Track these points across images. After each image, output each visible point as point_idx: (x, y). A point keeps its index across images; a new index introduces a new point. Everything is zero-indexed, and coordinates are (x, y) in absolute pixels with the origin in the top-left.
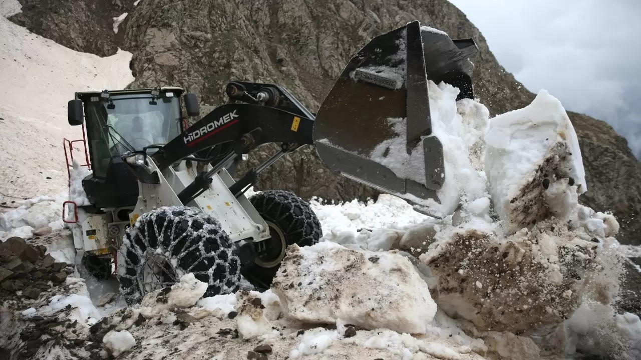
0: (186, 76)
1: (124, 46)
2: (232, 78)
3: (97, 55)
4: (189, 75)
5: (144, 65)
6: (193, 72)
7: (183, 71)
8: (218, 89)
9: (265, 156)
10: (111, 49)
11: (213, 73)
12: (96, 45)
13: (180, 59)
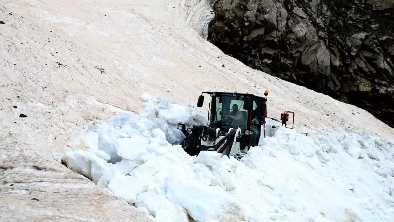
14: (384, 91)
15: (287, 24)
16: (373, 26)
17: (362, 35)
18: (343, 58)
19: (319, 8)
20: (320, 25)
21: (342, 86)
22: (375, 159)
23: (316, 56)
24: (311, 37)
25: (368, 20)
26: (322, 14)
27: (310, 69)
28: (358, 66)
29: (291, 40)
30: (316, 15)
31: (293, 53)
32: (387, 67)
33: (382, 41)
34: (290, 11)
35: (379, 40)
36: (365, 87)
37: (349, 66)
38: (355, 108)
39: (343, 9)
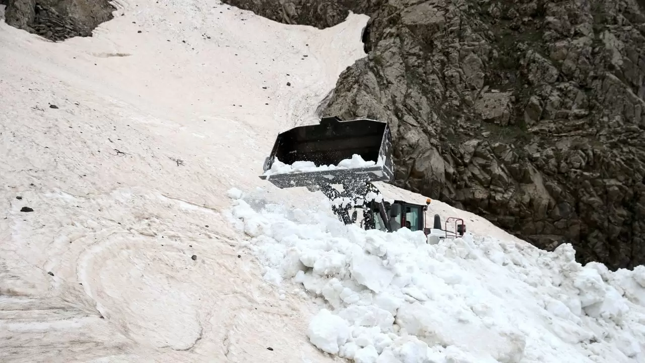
0: (457, 40)
1: (358, 8)
2: (547, 33)
3: (315, 26)
4: (461, 38)
5: (385, 30)
6: (469, 31)
7: (452, 32)
8: (518, 60)
9: (616, 189)
10: (338, 14)
11: (509, 31)
12: (315, 11)
13: (447, 11)
14: (501, 197)
15: (398, 131)
16: (484, 134)
17: (475, 142)
18: (457, 165)
19: (430, 116)
20: (431, 133)
21: (457, 194)
22: (520, 265)
23: (430, 163)
24: (424, 143)
25: (478, 128)
26: (432, 122)
27: (424, 176)
28: (472, 174)
29: (404, 147)
30: (427, 123)
31: (406, 160)
32: (502, 173)
33: (495, 148)
34: (400, 119)
35: (491, 147)
36: (480, 194)
37: (463, 174)
38: (472, 215)
39: (453, 118)
